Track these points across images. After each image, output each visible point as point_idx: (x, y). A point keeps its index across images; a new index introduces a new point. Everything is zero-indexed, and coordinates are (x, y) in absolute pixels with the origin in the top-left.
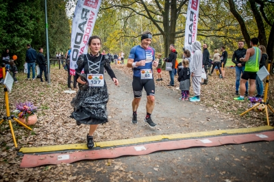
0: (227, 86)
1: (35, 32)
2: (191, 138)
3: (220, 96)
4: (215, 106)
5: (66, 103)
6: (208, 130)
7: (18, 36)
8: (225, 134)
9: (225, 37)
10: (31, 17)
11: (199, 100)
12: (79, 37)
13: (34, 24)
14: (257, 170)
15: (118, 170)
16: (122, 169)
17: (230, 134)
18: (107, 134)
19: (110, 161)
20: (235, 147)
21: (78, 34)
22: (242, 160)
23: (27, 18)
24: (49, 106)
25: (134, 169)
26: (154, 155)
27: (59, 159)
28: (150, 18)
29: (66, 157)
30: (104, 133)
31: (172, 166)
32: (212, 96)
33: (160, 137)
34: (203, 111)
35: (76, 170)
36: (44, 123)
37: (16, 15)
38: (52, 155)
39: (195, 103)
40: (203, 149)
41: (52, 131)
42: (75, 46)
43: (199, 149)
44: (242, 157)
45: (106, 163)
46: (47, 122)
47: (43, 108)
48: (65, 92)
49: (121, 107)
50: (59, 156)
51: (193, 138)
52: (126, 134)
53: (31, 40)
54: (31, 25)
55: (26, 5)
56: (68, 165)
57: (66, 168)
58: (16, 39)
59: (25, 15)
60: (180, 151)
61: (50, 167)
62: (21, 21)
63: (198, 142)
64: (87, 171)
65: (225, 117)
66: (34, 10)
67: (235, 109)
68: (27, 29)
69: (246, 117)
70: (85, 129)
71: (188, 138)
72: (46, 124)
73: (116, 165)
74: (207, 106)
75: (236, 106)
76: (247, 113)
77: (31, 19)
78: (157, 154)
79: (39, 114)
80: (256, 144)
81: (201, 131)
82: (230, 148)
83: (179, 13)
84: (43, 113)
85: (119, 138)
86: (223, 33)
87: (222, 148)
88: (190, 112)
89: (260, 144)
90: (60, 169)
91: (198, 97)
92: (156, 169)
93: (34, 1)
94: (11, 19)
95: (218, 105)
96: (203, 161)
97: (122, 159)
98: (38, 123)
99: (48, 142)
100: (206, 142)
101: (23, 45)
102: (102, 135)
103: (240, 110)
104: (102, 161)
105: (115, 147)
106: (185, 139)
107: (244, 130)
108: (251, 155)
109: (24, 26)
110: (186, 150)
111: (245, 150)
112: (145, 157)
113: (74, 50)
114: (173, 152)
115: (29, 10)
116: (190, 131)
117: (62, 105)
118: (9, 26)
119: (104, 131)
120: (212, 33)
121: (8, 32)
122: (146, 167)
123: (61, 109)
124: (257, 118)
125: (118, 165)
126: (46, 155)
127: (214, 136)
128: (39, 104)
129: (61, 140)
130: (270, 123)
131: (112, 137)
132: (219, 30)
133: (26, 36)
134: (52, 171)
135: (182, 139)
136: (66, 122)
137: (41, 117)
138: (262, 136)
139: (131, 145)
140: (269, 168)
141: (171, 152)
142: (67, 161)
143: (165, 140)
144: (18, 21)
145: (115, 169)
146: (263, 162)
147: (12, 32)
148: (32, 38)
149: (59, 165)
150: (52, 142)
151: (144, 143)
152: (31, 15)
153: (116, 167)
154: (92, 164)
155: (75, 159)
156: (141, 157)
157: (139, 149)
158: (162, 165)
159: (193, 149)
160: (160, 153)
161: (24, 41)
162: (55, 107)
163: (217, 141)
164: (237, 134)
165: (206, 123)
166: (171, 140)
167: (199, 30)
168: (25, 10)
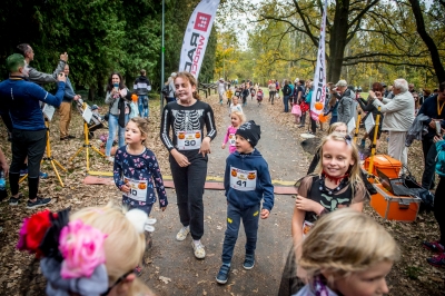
7: (140, 57)
10: (159, 33)
12: (188, 67)
21: (187, 64)
23: (153, 34)
28: (308, 32)
37: (141, 32)
53: (155, 62)
54: (156, 43)
55: (153, 18)
58: (138, 60)
59: (151, 31)
62: (145, 39)
68: (151, 48)
77: (158, 36)
83: (356, 30)
94: (134, 37)
109: (148, 45)
115: (157, 25)
118: (131, 44)
121: (130, 52)
132: (418, 56)
133: (150, 57)
144: (142, 39)
147: (134, 52)
148: (158, 59)
152: (159, 30)
161: (147, 63)
167: (390, 55)
168: (151, 25)
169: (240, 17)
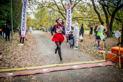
0: (91, 43)
1: (8, 17)
2: (69, 65)
3: (87, 47)
4: (84, 51)
5: (18, 50)
6: (78, 62)
8: (84, 64)
9: (93, 21)
10: (6, 11)
11: (77, 49)
13: (7, 14)
14: (94, 79)
15: (33, 80)
16: (35, 79)
17: (87, 64)
18: (33, 64)
19: (31, 76)
20: (87, 69)
22: (89, 75)
23: (4, 11)
24: (9, 51)
25: (40, 79)
26: (51, 73)
27: (8, 75)
28: (60, 12)
29: (11, 74)
30: (31, 63)
31: (57, 77)
32: (84, 47)
33: (55, 65)
34: (78, 53)
35: (14, 80)
36: (5, 59)
38: (5, 73)
39: (75, 50)
40: (73, 70)
41: (8, 62)
42: (23, 25)
43: (71, 70)
44: (89, 74)
45: (29, 77)
46: (7, 58)
47: (7, 52)
48: (19, 45)
49: (42, 51)
50: (8, 74)
51: (70, 65)
52: (41, 64)
53: (6, 21)
54: (6, 14)
55: (4, 5)
56: (11, 77)
57: (10, 79)
59: (3, 9)
60: (63, 71)
61: (3, 79)
62: (1, 12)
63: (72, 67)
64: (19, 80)
65: (87, 56)
66: (8, 8)
67: (92, 52)
68: (4, 16)
69: (96, 56)
70: (23, 62)
71: (67, 65)
72: (6, 59)
73: (33, 77)
74: (80, 51)
75: (93, 51)
76: (97, 54)
77: (6, 12)
78: (52, 72)
79: (4, 55)
80: (97, 68)
81: (75, 62)
82: (85, 69)
83: (73, 10)
84: (6, 54)
85: (37, 66)
86: (92, 19)
87: (81, 70)
88: (72, 54)
89: (98, 68)
90: (7, 79)
91: (77, 47)
92: (50, 79)
93: (7, 4)
95: (85, 51)
96: (71, 75)
97: (36, 75)
98: (2, 59)
99: (5, 67)
100: (75, 67)
101: (2, 23)
102: (30, 64)
103: (94, 53)
104: (27, 76)
105: (34, 69)
106: (66, 66)
107: (93, 62)
108: (93, 73)
109: (2, 15)
110: (65, 71)
111: (91, 70)
112: (47, 74)
113: (23, 26)
114: (60, 71)
115: (5, 8)
116: (70, 62)
117: (16, 50)
119: (32, 62)
120: (87, 19)
122: (46, 78)
123: (15, 53)
124: (100, 57)
125: (34, 78)
126: (2, 73)
127: (79, 64)
128: (5, 50)
129: (11, 67)
130: (105, 58)
131: (35, 65)
132: (90, 18)
133: (4, 19)
134: (3, 80)
135: (65, 66)
136: (15, 59)
137: (5, 56)
138: (100, 64)
139: (42, 68)
140: (99, 78)
141: (58, 72)
142: (11, 76)
143: (57, 66)
145: (32, 79)
146: (97, 76)
148: (6, 20)
149: (7, 78)
150: (7, 67)
151: (48, 68)
152: (6, 10)
153: (33, 78)
154: (22, 77)
155: (15, 75)
156: (45, 74)
157: (45, 70)
158: (53, 77)
159: (69, 70)
160: (53, 72)
161: (2, 21)
162: (12, 52)
163: (80, 67)
164: (90, 63)
165: (78, 59)
166: (60, 66)
167: (82, 18)
168: (3, 7)
169: (35, 6)
